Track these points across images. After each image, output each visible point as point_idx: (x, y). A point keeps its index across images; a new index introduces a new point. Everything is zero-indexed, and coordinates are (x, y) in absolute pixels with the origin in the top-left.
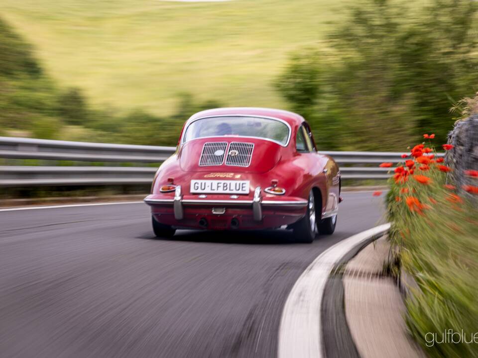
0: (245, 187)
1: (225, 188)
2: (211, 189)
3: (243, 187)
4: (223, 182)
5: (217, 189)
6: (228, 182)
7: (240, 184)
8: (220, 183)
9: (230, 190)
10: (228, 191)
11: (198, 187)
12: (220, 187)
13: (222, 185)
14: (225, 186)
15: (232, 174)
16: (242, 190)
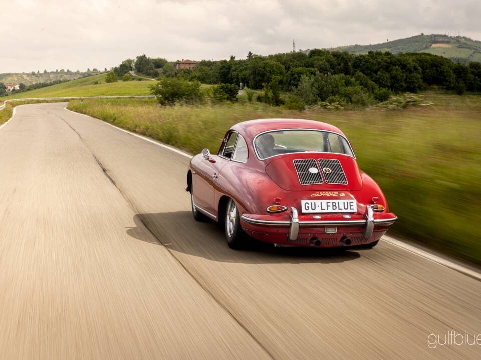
0: (352, 206)
1: (334, 208)
2: (322, 209)
4: (331, 201)
6: (336, 201)
7: (347, 203)
8: (329, 203)
9: (339, 209)
10: (337, 211)
11: (308, 207)
14: (334, 206)
15: (337, 193)
16: (351, 209)
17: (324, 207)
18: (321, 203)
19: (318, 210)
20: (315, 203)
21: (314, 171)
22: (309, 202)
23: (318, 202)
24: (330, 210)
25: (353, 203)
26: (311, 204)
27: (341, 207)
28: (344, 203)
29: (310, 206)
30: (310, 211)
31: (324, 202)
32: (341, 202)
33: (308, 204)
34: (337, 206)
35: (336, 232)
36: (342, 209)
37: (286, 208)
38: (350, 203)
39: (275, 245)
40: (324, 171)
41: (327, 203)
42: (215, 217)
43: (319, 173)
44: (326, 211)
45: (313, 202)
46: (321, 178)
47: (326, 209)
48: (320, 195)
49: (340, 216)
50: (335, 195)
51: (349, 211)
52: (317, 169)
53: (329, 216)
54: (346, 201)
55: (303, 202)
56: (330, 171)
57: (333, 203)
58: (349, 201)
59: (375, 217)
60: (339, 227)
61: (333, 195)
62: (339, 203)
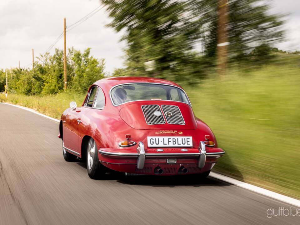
0: (189, 141)
2: (164, 144)
3: (187, 141)
5: (169, 144)
6: (176, 138)
7: (185, 139)
8: (171, 139)
9: (178, 144)
10: (176, 145)
11: (153, 142)
12: (170, 141)
13: (171, 140)
14: (174, 141)
15: (176, 131)
16: (187, 144)
17: (166, 142)
18: (164, 139)
19: (161, 145)
20: (158, 139)
21: (157, 114)
22: (154, 138)
23: (161, 138)
24: (171, 145)
25: (189, 139)
26: (156, 139)
27: (180, 142)
28: (182, 139)
29: (154, 141)
30: (155, 145)
31: (166, 138)
32: (180, 138)
33: (153, 140)
34: (176, 141)
35: (176, 162)
36: (180, 144)
37: (134, 143)
38: (187, 139)
39: (126, 174)
40: (166, 114)
41: (169, 139)
42: (79, 154)
43: (162, 115)
44: (167, 146)
45: (157, 138)
46: (163, 120)
47: (167, 143)
48: (163, 132)
49: (179, 149)
50: (175, 133)
51: (186, 145)
52: (160, 112)
53: (170, 149)
54: (184, 137)
55: (149, 138)
56: (171, 114)
57: (173, 139)
58: (186, 137)
59: (207, 150)
60: (178, 158)
61: (173, 133)
62: (178, 139)
